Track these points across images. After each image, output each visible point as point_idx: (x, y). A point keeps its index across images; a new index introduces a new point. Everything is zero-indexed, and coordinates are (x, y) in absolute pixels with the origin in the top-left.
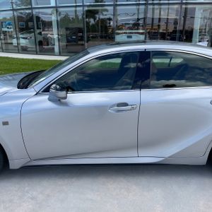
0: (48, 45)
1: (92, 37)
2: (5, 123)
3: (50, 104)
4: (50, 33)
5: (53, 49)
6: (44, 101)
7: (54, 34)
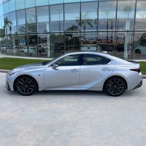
0: (44, 52)
1: (69, 48)
2: (39, 75)
3: (52, 70)
4: (45, 44)
5: (47, 54)
6: (51, 69)
7: (48, 46)
